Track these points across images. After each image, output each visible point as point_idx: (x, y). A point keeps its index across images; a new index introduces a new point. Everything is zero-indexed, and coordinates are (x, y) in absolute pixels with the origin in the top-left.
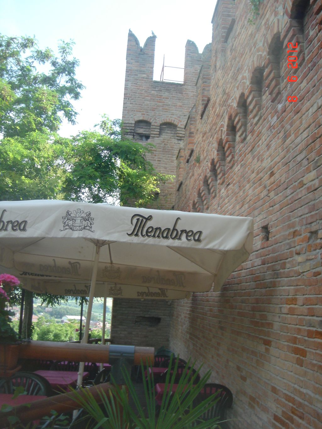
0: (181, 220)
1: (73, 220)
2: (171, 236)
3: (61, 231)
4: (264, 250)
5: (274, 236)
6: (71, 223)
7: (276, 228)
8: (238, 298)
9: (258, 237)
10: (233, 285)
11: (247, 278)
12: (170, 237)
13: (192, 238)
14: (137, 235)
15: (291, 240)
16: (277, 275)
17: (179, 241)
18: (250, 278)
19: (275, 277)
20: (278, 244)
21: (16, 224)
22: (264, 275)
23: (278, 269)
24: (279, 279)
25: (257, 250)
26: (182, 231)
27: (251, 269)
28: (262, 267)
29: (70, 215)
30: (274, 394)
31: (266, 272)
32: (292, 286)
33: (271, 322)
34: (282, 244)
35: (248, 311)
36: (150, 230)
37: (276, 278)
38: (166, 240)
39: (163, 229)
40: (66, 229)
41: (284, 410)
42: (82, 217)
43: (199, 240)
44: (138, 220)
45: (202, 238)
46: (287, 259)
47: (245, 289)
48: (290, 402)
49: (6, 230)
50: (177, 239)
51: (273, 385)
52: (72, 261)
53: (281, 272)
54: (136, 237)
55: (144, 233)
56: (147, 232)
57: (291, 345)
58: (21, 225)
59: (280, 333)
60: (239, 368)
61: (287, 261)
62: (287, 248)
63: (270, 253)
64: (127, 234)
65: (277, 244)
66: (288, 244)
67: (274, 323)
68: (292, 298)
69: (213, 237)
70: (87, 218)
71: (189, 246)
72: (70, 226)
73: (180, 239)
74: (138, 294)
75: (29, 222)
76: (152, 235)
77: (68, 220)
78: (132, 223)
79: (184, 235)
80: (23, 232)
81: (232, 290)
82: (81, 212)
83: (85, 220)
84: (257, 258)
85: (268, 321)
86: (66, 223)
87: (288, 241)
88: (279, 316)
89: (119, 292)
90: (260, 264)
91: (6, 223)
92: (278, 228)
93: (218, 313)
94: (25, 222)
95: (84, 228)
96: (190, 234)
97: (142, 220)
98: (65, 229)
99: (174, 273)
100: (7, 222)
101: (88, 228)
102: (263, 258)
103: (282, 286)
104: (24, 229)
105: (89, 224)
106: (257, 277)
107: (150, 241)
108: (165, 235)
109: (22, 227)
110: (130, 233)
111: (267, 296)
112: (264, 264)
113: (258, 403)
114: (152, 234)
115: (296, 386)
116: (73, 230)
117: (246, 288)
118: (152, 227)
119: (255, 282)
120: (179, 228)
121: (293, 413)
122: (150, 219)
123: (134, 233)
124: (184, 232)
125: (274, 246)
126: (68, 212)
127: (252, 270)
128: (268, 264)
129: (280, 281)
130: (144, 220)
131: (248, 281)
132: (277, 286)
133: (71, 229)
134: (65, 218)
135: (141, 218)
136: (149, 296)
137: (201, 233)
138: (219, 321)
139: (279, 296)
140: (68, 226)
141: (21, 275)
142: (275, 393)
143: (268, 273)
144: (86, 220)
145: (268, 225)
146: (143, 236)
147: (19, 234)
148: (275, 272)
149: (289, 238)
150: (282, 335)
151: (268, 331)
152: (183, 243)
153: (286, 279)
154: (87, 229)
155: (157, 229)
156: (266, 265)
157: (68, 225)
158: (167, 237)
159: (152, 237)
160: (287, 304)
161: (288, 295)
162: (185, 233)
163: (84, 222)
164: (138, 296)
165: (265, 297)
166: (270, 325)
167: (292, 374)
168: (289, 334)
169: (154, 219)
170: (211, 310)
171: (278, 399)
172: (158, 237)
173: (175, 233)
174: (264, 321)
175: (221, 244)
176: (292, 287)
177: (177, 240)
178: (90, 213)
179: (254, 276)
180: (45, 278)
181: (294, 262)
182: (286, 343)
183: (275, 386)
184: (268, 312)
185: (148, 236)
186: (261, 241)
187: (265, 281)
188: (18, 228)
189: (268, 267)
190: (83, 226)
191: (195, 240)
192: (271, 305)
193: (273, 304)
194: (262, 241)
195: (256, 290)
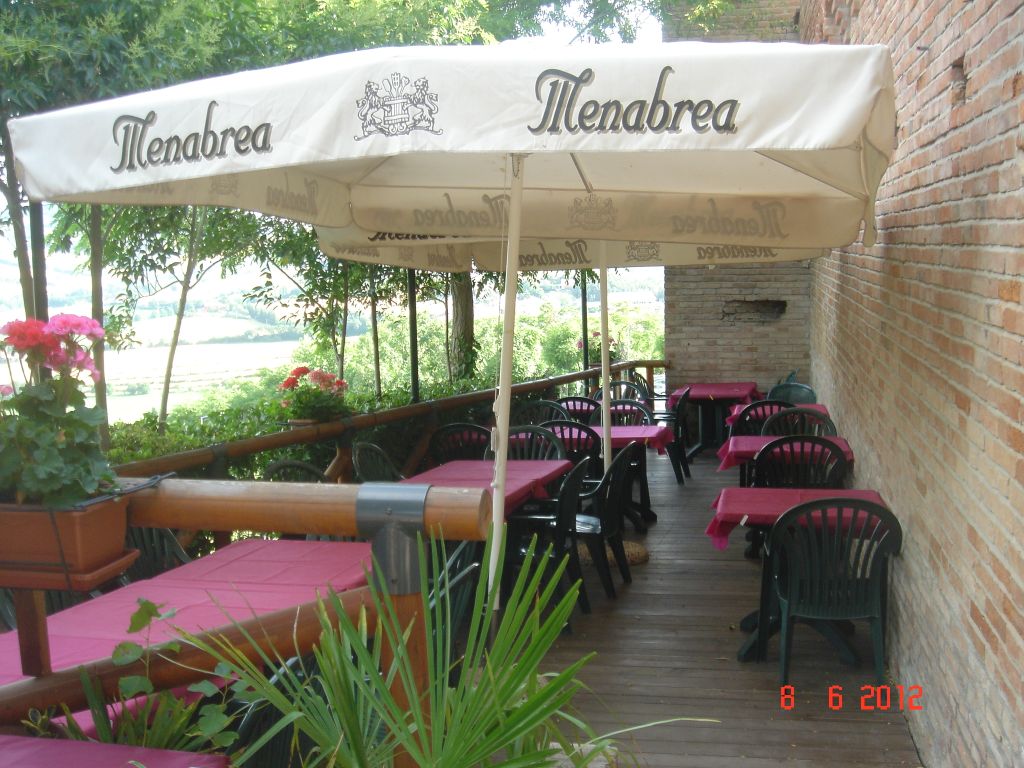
0: (673, 72)
1: (384, 105)
2: (649, 121)
3: (359, 139)
4: (957, 132)
5: (976, 92)
6: (379, 114)
7: (979, 66)
8: (913, 264)
9: (945, 94)
10: (904, 229)
11: (926, 212)
12: (646, 125)
13: (710, 123)
14: (554, 129)
15: (1008, 105)
16: (982, 211)
17: (674, 135)
18: (931, 211)
19: (979, 215)
20: (984, 117)
21: (244, 135)
22: (957, 206)
23: (983, 192)
24: (985, 223)
25: (943, 132)
26: (680, 106)
27: (935, 186)
28: (954, 184)
29: (375, 94)
30: (973, 548)
31: (961, 199)
32: (1011, 246)
33: (971, 344)
34: (990, 115)
35: (929, 306)
36: (590, 111)
37: (981, 219)
38: (635, 135)
39: (625, 106)
40: (370, 133)
41: (991, 598)
42: (407, 96)
43: (729, 127)
44: (554, 85)
45: (737, 120)
46: (1001, 163)
47: (923, 241)
48: (1003, 582)
49: (222, 153)
50: (667, 129)
51: (972, 523)
52: (492, 194)
53: (988, 202)
54: (555, 136)
55: (574, 121)
56: (582, 116)
57: (1008, 420)
58: (255, 138)
59: (986, 382)
60: (913, 458)
61: (1001, 168)
62: (1000, 130)
63: (969, 141)
64: (529, 127)
65: (981, 115)
66: (1004, 116)
67: (976, 347)
68: (1011, 282)
69: (772, 113)
70: (419, 96)
71: (702, 147)
72: (379, 124)
73: (675, 128)
74: (700, 253)
75: (274, 125)
76: (597, 125)
77: (371, 107)
78: (538, 97)
79: (687, 116)
80: (264, 155)
81: (903, 243)
82: (401, 82)
83: (416, 102)
84: (944, 156)
85: (964, 342)
86: (369, 117)
87: (1002, 108)
88: (986, 331)
89: (651, 251)
90: (949, 174)
91: (220, 137)
92: (982, 66)
93: (878, 301)
94: (267, 127)
95: (415, 126)
96: (703, 112)
97: (566, 85)
98: (366, 134)
99: (756, 202)
100: (222, 133)
101: (424, 124)
102: (955, 156)
103: (993, 245)
104: (265, 147)
105: (426, 113)
106: (945, 210)
107: (592, 142)
108: (632, 122)
109: (260, 143)
110: (535, 124)
111: (963, 268)
112: (958, 176)
113: (945, 561)
114: (597, 123)
115: (1014, 541)
116: (388, 134)
117: (925, 239)
118: (595, 103)
119: (942, 224)
120: (671, 97)
121: (1006, 611)
122: (586, 81)
123: (548, 125)
124: (687, 106)
125: (976, 121)
126: (368, 86)
127: (935, 190)
128: (965, 175)
129: (987, 229)
130: (572, 85)
131: (929, 220)
132: (982, 242)
133: (382, 131)
134: (363, 105)
135: (562, 81)
136: (727, 257)
137: (733, 104)
138: (883, 323)
139: (985, 273)
140: (375, 124)
141: (372, 240)
142: (974, 545)
143: (965, 200)
144: (418, 102)
145: (962, 58)
146: (570, 129)
147: (255, 161)
148: (979, 198)
149: (1005, 98)
150: (990, 386)
151: (965, 369)
152: (684, 139)
153: (1000, 223)
154: (421, 128)
155: (607, 106)
156: (960, 179)
157: (373, 122)
158: (638, 127)
159: (596, 129)
160: (1001, 298)
161: (1004, 273)
162: (690, 109)
163: (412, 109)
164: (700, 257)
165: (960, 271)
166: (968, 352)
167: (1007, 503)
168: (1003, 388)
169: (596, 79)
170: (869, 291)
171: (979, 565)
172: (614, 127)
173: (660, 112)
174: (957, 340)
175: (796, 132)
176: (1012, 251)
177: (666, 132)
178: (427, 82)
179: (939, 206)
180: (430, 241)
181: (1015, 174)
182: (998, 413)
183: (975, 526)
184: (965, 315)
185: (586, 129)
186: (950, 106)
187: (960, 224)
188: (250, 145)
189: (965, 184)
190: (411, 121)
191: (718, 128)
192: (971, 296)
193: (976, 294)
194: (953, 105)
195: (944, 247)
